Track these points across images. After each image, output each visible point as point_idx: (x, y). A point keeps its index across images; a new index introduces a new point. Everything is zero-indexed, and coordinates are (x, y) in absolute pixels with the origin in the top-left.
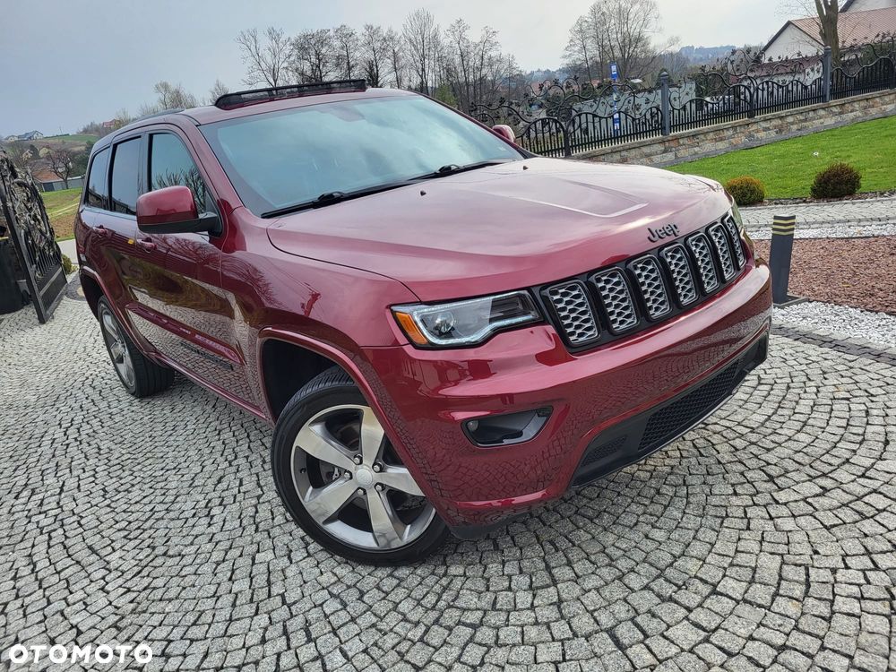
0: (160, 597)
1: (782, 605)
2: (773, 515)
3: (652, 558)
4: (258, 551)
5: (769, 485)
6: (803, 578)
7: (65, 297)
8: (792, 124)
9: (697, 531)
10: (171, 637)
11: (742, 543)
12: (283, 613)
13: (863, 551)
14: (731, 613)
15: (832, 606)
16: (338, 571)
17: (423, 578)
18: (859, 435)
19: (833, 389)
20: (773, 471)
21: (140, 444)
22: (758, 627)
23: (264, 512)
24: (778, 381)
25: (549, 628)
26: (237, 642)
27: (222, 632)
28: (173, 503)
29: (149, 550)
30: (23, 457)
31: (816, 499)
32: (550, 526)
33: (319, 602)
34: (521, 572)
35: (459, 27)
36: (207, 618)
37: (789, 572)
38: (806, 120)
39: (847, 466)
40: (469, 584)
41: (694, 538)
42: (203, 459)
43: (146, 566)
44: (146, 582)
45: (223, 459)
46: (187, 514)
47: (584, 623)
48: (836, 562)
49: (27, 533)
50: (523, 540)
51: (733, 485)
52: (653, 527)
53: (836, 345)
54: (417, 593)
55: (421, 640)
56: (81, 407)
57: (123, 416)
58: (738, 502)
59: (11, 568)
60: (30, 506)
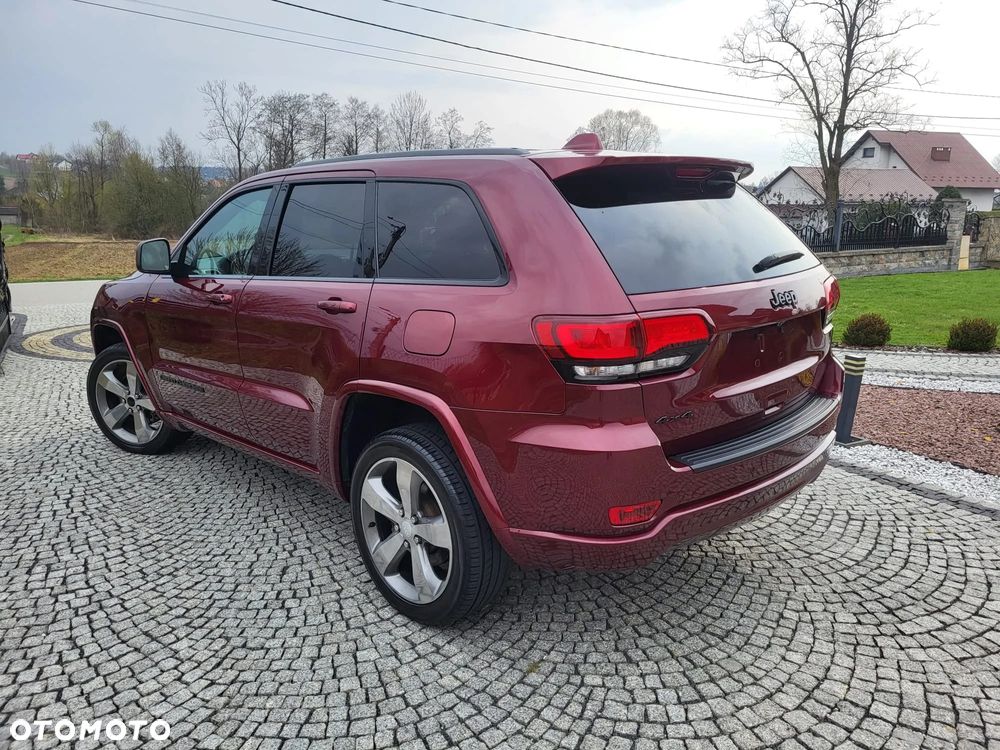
0: (254, 691)
1: (935, 729)
2: (903, 646)
3: (796, 679)
4: (357, 650)
5: (890, 617)
6: (950, 706)
7: (9, 351)
9: (833, 656)
10: (283, 734)
11: (880, 670)
12: (408, 716)
14: (891, 736)
15: (984, 733)
17: (559, 687)
18: (961, 575)
19: (923, 530)
20: (892, 604)
21: (169, 525)
23: (350, 609)
24: (868, 518)
25: (711, 741)
27: (344, 731)
28: (234, 591)
29: (224, 642)
30: (20, 528)
31: (940, 632)
32: (680, 642)
33: (447, 706)
34: (665, 687)
35: (452, 116)
36: (320, 715)
37: (934, 699)
39: (958, 604)
40: (611, 695)
41: (832, 662)
42: (255, 547)
43: (224, 658)
44: (231, 675)
45: (279, 548)
46: (255, 605)
48: (976, 692)
49: (58, 612)
50: (657, 654)
51: (855, 614)
52: (788, 649)
53: (913, 489)
54: (559, 701)
56: (77, 477)
57: (136, 491)
58: (865, 631)
59: (51, 652)
60: (50, 583)
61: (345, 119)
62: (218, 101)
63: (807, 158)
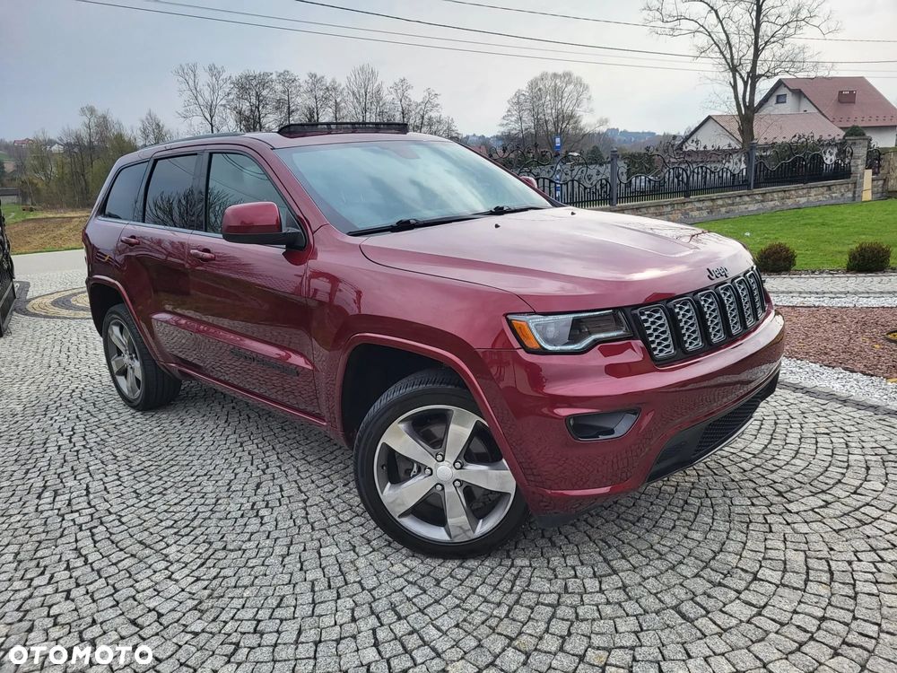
0: (233, 584)
1: (812, 587)
2: (789, 521)
3: (696, 552)
4: (321, 547)
5: (780, 499)
6: (826, 568)
7: (14, 313)
8: (722, 206)
9: (728, 533)
10: (258, 617)
11: (769, 542)
12: (364, 597)
13: (869, 548)
14: (774, 594)
15: (854, 588)
16: (408, 562)
17: (493, 569)
18: (843, 462)
19: (813, 425)
20: (782, 488)
21: (159, 453)
22: (799, 604)
23: (314, 514)
24: (766, 418)
25: (621, 606)
26: (328, 621)
27: (310, 613)
28: (215, 504)
29: (207, 546)
30: (30, 461)
31: (822, 509)
32: (598, 528)
33: (397, 588)
34: (582, 564)
35: (402, 86)
36: (290, 601)
37: (814, 563)
38: (733, 204)
39: (840, 485)
40: (537, 573)
41: (727, 538)
42: (233, 467)
43: (207, 559)
44: (214, 572)
45: (254, 468)
46: (234, 515)
47: (651, 602)
48: (850, 556)
49: (65, 529)
50: (577, 539)
51: (749, 498)
52: (689, 529)
53: (807, 392)
54: (492, 580)
55: (507, 616)
56: (78, 417)
57: (129, 427)
58: (757, 511)
59: (60, 560)
60: (58, 505)
61: (305, 92)
62: (191, 83)
63: (723, 107)
